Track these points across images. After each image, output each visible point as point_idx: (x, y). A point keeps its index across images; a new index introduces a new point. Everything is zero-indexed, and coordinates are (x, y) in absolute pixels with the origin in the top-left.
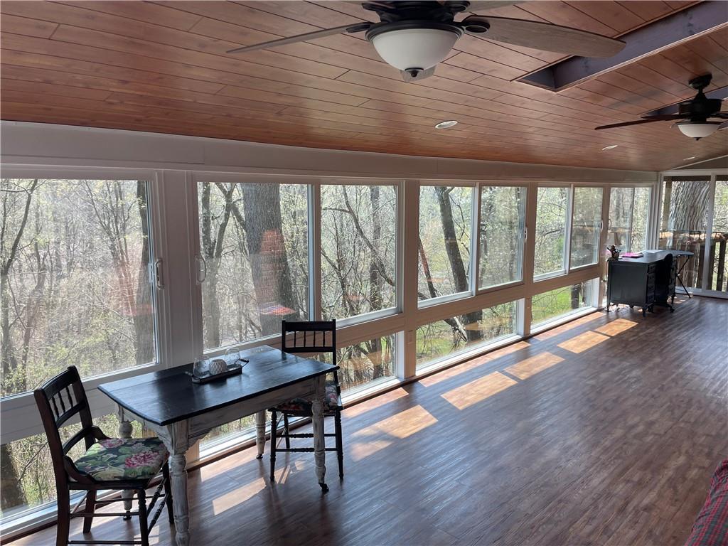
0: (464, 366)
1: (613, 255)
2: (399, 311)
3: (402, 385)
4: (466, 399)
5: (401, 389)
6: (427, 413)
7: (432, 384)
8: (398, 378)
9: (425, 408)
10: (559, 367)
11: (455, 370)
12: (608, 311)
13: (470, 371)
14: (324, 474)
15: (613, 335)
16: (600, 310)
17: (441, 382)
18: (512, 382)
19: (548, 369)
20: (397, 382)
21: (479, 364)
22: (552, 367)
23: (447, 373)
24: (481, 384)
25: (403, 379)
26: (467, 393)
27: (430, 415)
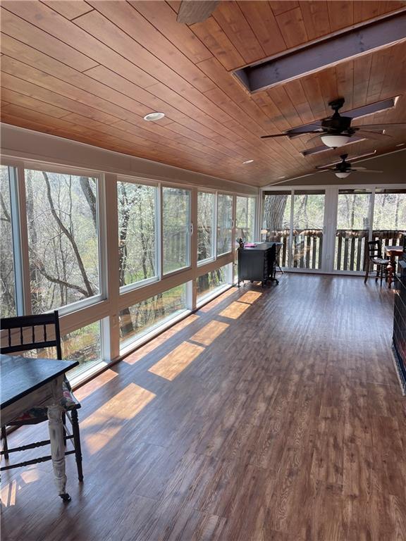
0: (158, 340)
1: (241, 245)
2: (103, 298)
3: (109, 367)
4: (171, 369)
5: (109, 371)
6: (143, 390)
7: (136, 361)
8: (104, 360)
9: (139, 385)
10: (228, 331)
11: (150, 345)
12: (239, 286)
13: (163, 344)
14: (65, 484)
15: (251, 303)
16: (233, 286)
17: (143, 358)
18: (201, 349)
19: (221, 335)
20: (104, 364)
21: (168, 337)
22: (223, 332)
23: (145, 349)
24: (177, 353)
25: (110, 361)
26: (169, 364)
27: (147, 391)
